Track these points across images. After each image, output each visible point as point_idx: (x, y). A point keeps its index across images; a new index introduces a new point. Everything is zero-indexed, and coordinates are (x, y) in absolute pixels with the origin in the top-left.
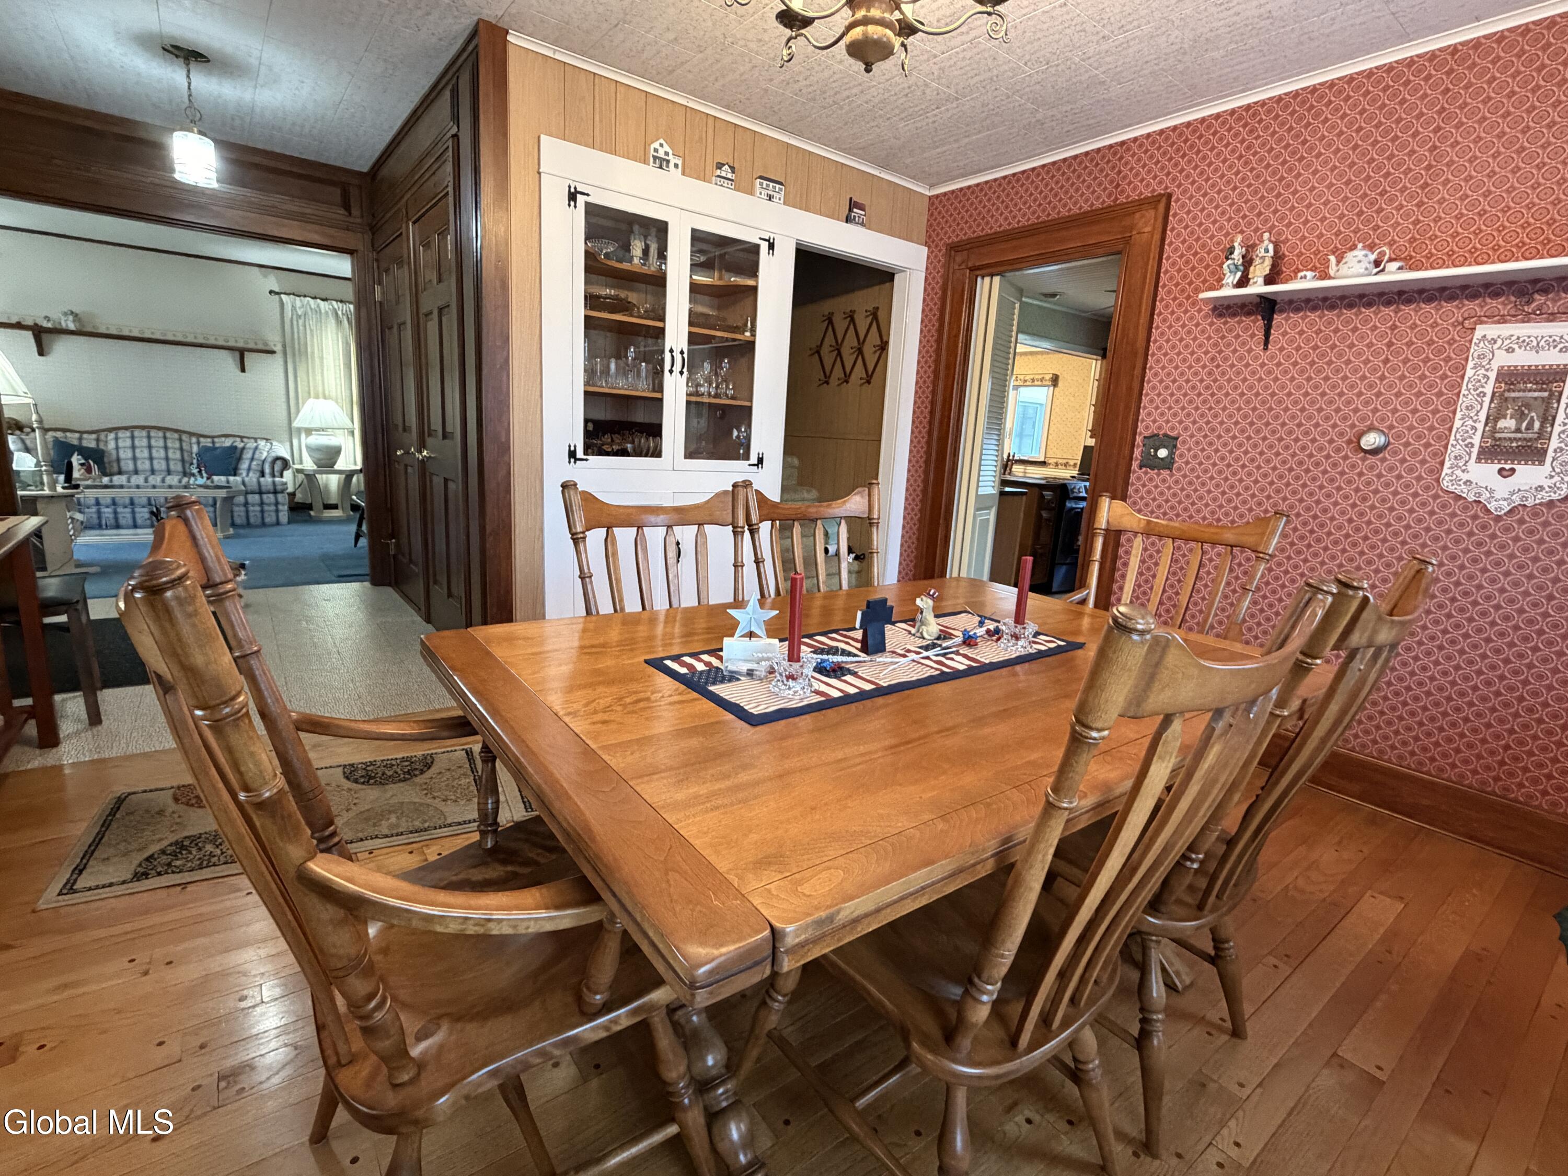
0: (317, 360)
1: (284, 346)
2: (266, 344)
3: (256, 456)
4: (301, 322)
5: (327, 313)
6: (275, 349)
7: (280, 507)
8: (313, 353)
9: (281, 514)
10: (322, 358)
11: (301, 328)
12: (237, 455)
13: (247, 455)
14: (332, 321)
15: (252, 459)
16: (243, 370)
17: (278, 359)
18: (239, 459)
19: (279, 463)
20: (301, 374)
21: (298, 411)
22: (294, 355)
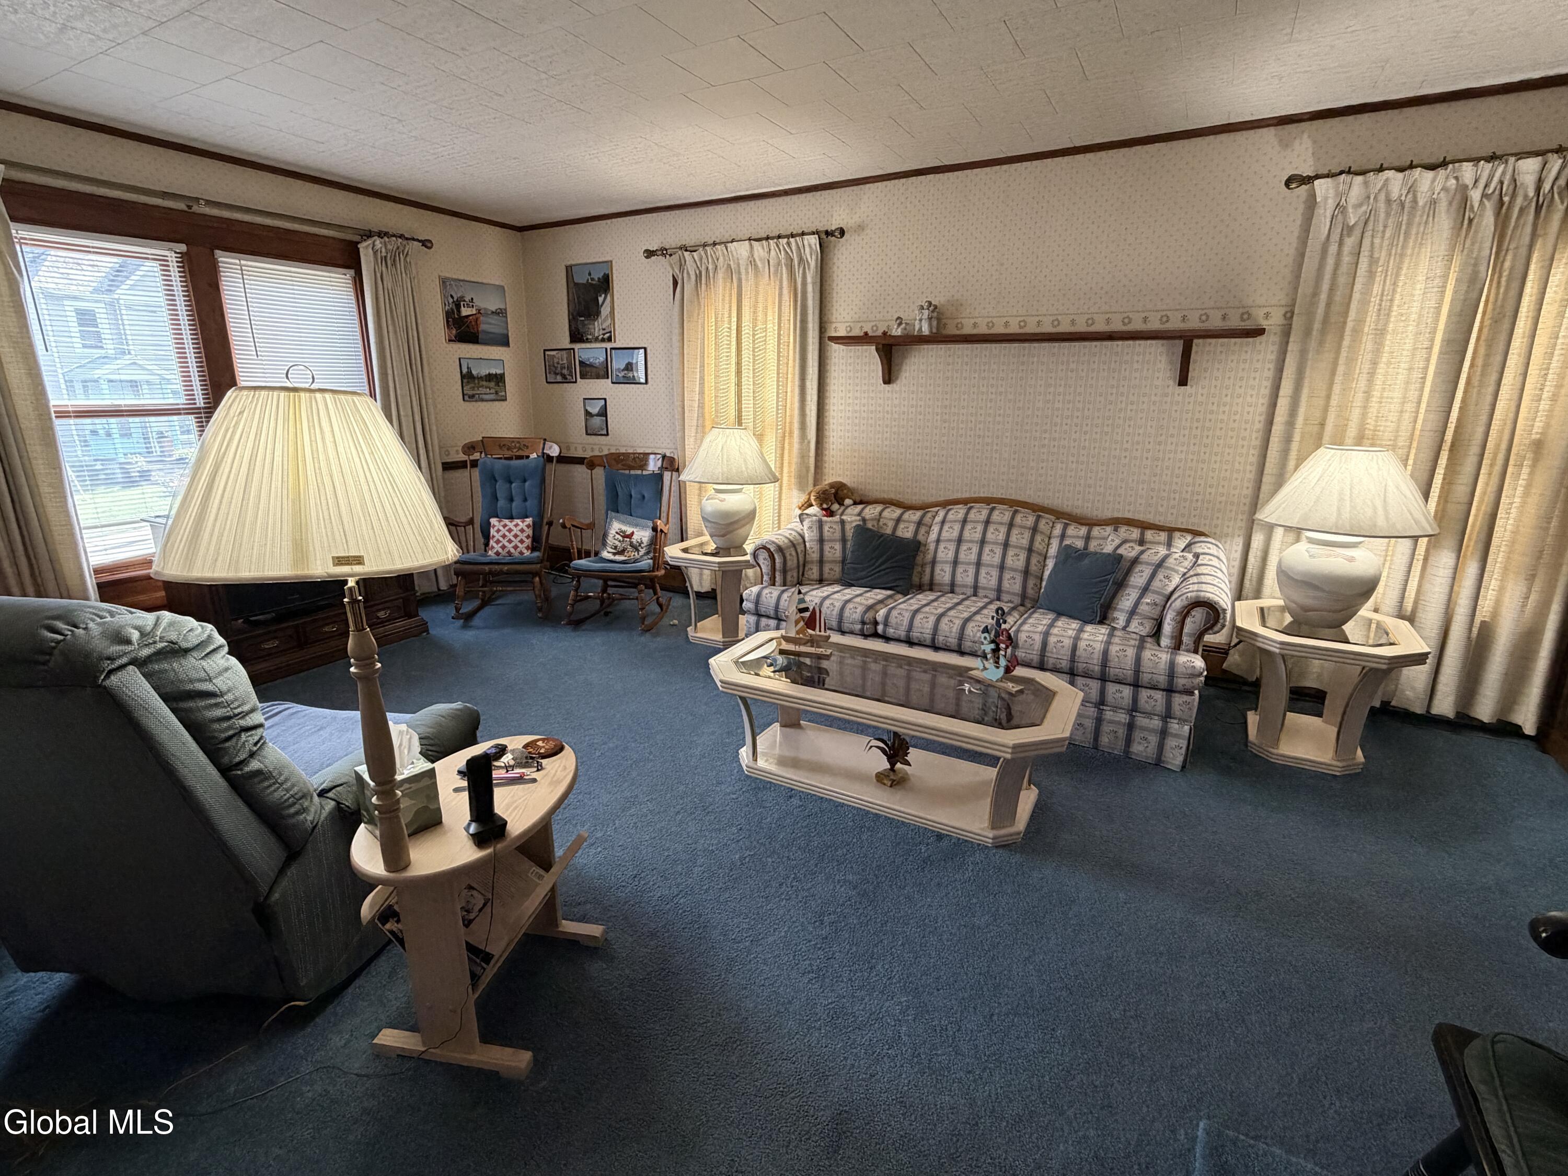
0: (1367, 344)
1: (1289, 316)
2: (1246, 315)
3: (1156, 584)
4: (1350, 242)
5: (1433, 203)
6: (1264, 323)
7: (1174, 726)
8: (1360, 321)
9: (1171, 742)
10: (1381, 333)
11: (1346, 259)
12: (1120, 576)
13: (1138, 579)
14: (1444, 222)
15: (1145, 590)
16: (1183, 381)
17: (1266, 348)
18: (1121, 585)
19: (1198, 615)
20: (1315, 379)
21: (1280, 482)
22: (1308, 332)
